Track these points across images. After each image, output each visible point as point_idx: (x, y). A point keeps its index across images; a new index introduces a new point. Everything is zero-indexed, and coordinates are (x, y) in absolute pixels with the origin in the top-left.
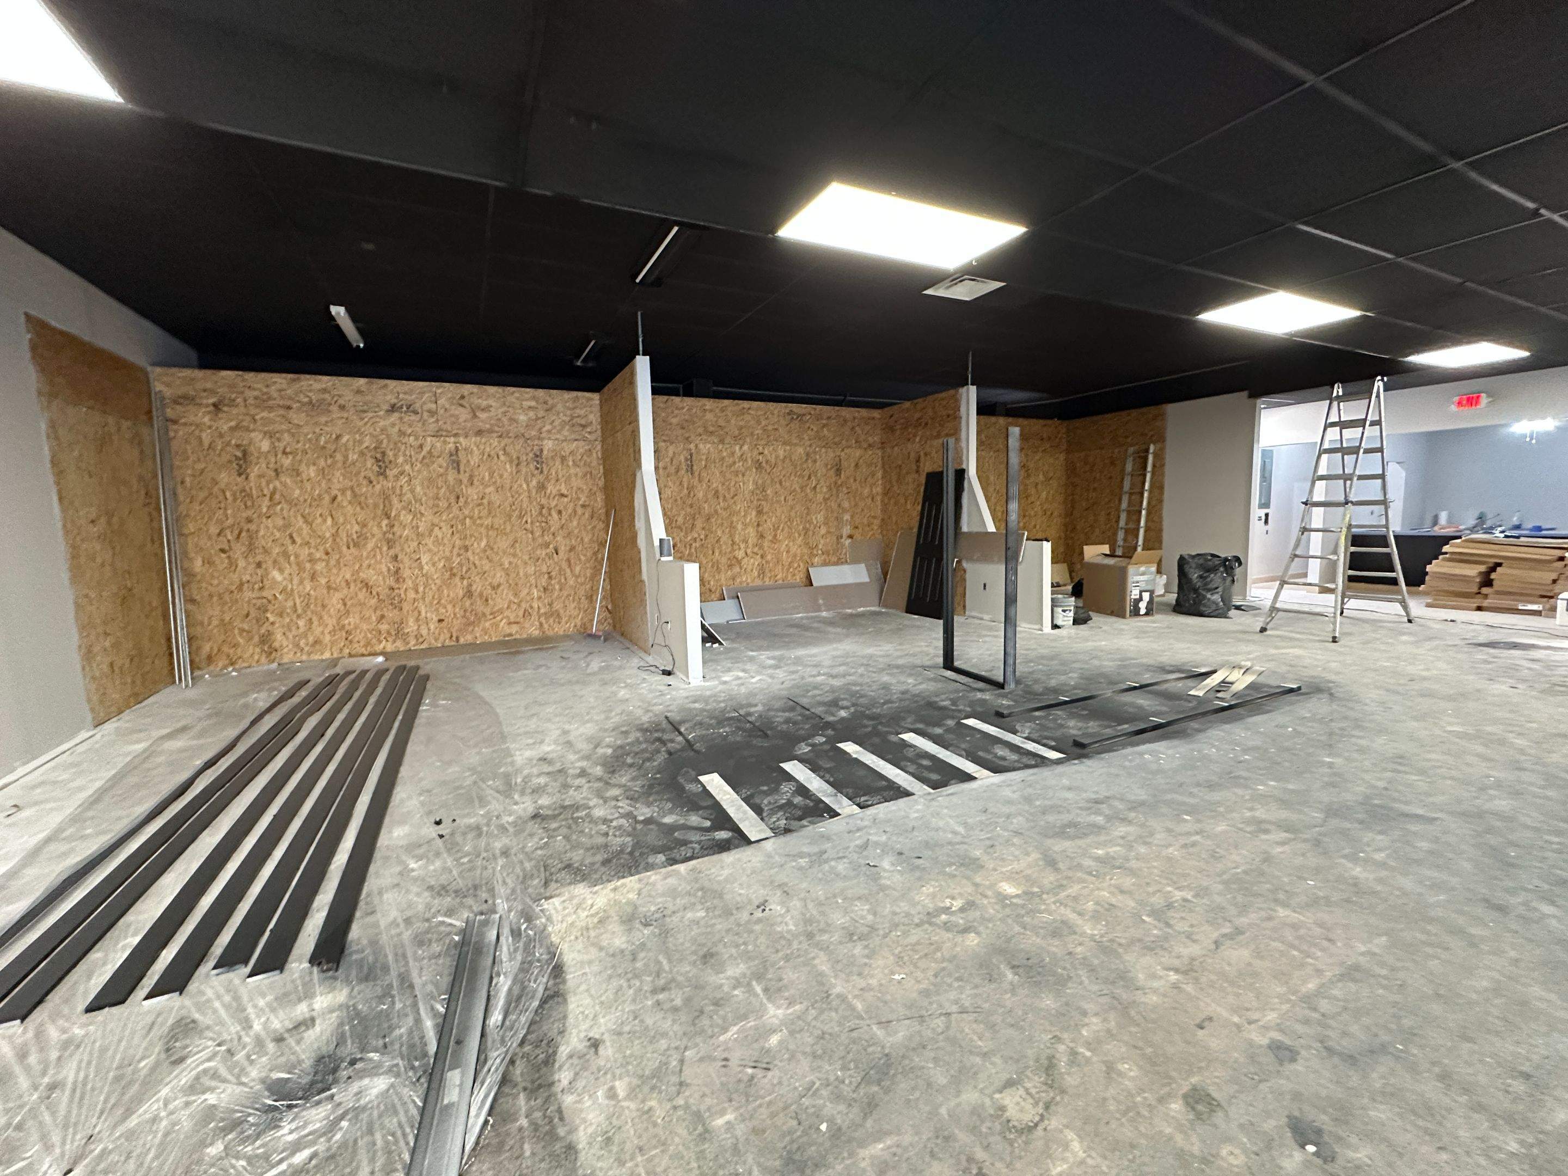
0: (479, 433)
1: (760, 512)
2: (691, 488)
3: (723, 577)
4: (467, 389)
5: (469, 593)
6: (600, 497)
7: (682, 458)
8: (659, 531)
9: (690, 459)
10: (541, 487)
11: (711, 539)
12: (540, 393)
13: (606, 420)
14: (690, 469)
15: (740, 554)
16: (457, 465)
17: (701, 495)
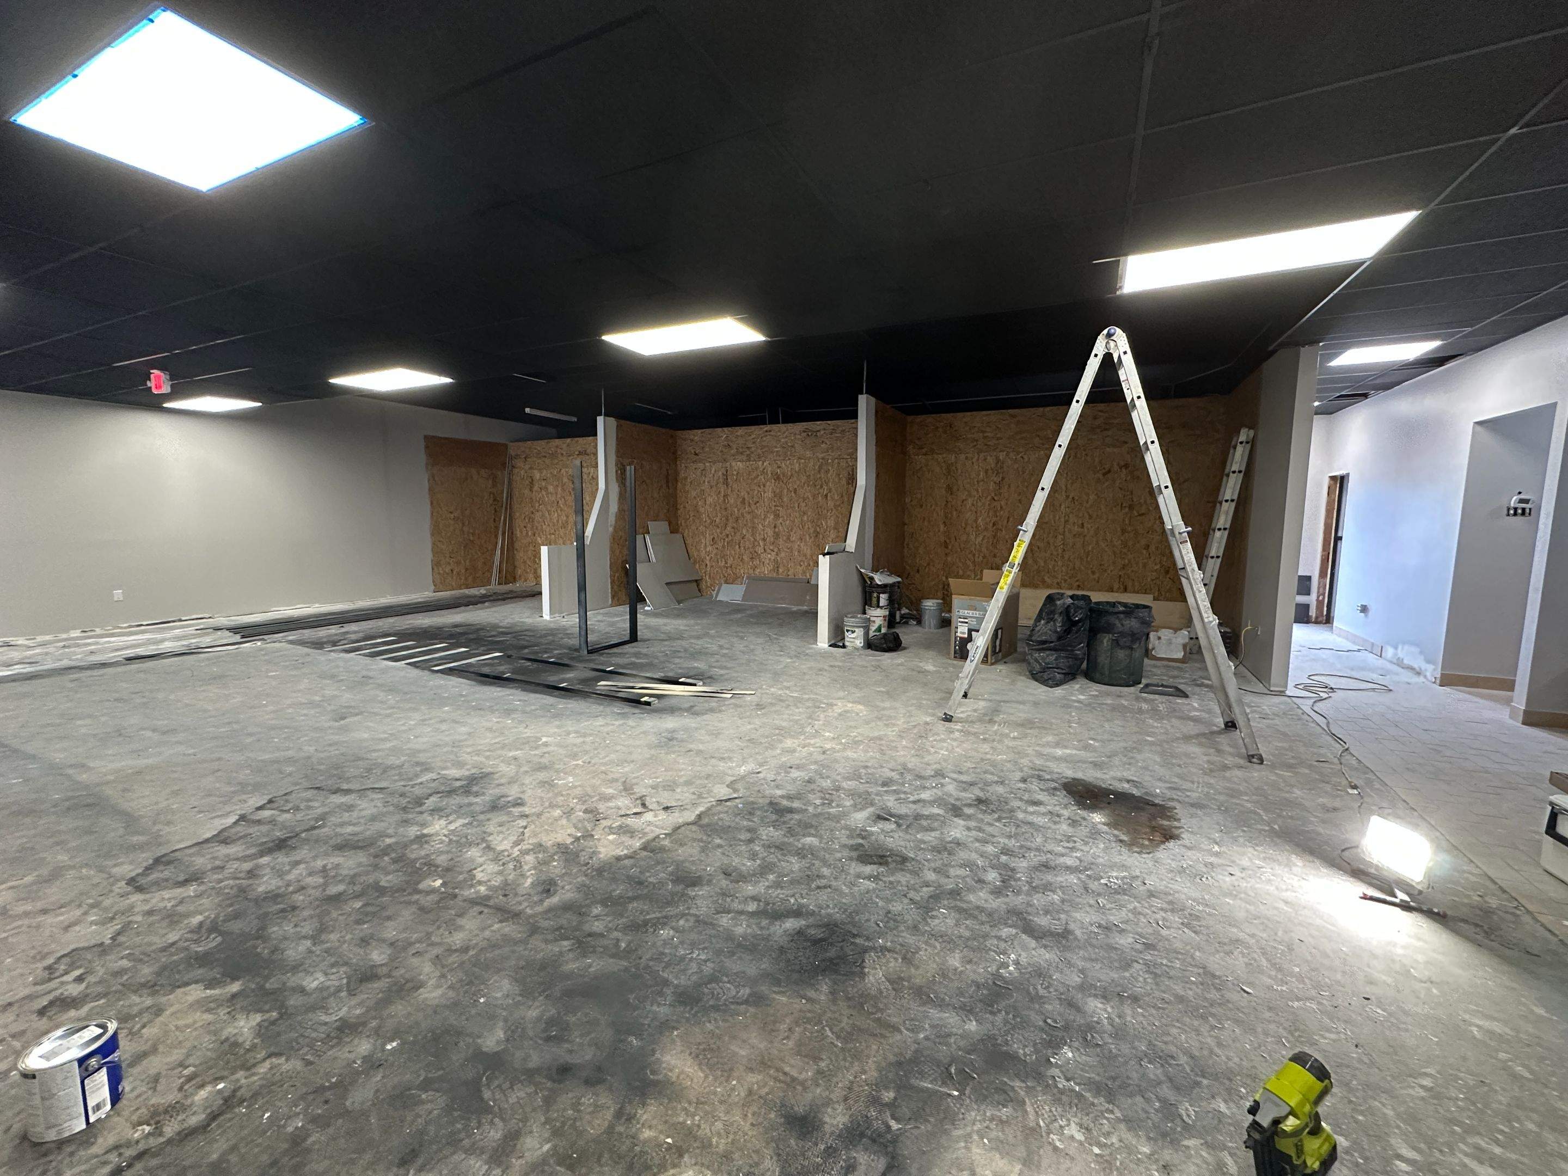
1: (777, 516)
7: (720, 473)
9: (726, 475)
11: (738, 537)
17: (732, 501)
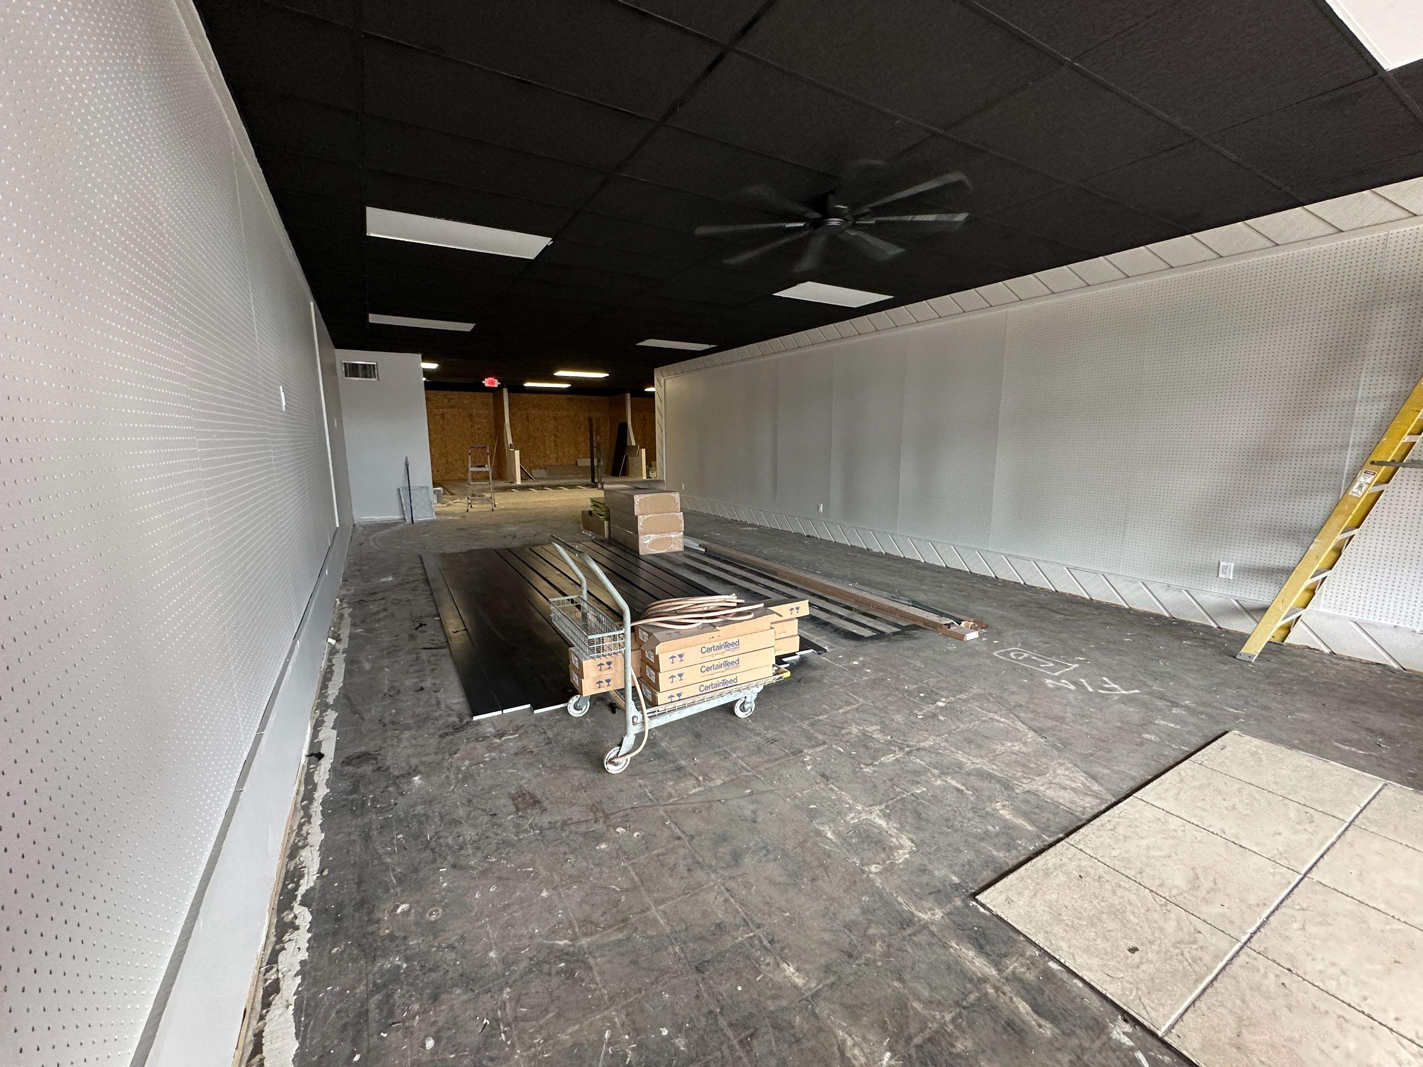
0: (451, 407)
2: (528, 428)
3: (541, 461)
4: (446, 393)
5: (447, 462)
6: (493, 430)
8: (510, 442)
10: (472, 426)
12: (472, 393)
13: (495, 403)
14: (527, 420)
15: (548, 452)
16: (443, 418)
